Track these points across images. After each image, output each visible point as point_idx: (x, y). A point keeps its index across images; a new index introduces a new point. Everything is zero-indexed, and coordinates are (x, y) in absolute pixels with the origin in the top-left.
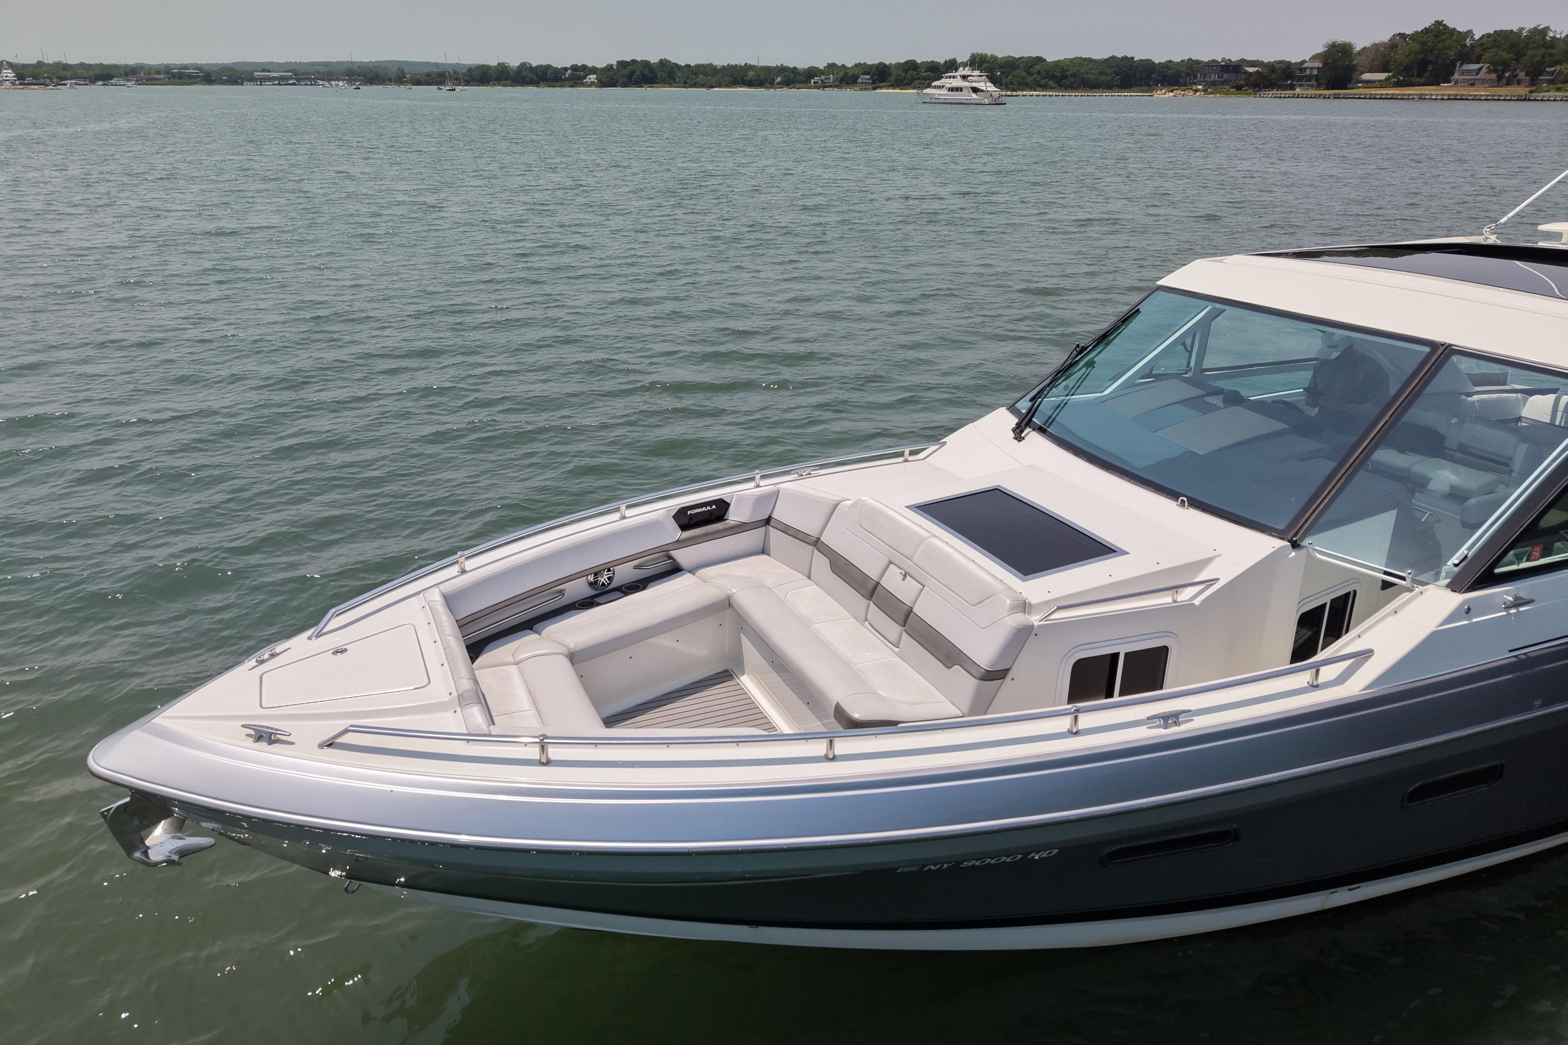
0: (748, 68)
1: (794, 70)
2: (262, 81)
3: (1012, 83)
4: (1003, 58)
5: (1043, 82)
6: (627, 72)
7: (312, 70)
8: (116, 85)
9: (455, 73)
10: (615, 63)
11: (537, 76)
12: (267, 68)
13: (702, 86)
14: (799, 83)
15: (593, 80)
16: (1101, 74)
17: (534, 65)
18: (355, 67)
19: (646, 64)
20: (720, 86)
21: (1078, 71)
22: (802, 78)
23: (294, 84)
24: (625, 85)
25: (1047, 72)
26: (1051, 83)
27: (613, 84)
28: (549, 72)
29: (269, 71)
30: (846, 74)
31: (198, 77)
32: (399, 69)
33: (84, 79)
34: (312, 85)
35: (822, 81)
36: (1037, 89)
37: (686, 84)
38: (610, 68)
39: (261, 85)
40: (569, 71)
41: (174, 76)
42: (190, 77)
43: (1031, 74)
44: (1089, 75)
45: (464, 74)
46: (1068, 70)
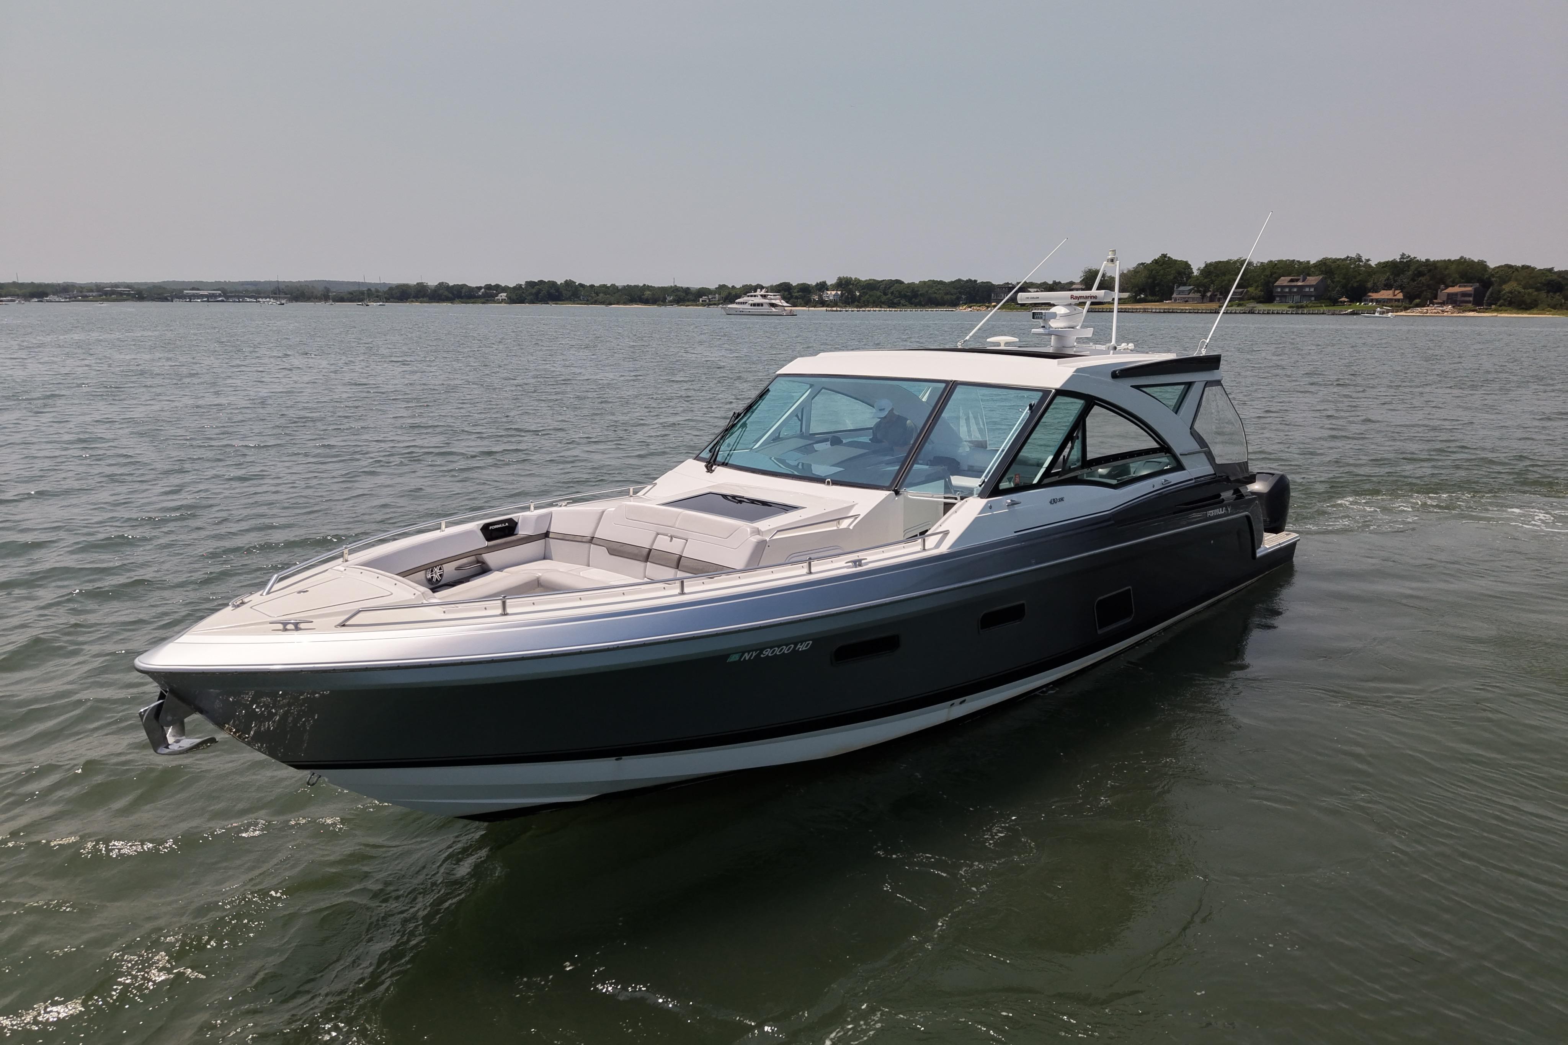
0: (646, 288)
1: (687, 291)
2: (191, 298)
4: (866, 281)
5: (895, 301)
6: (534, 291)
7: (241, 288)
8: (51, 301)
9: (377, 291)
10: (523, 283)
11: (453, 294)
12: (196, 287)
13: (602, 303)
15: (504, 298)
16: (947, 294)
17: (451, 284)
18: (282, 287)
19: (553, 284)
20: (618, 303)
21: (927, 292)
23: (222, 301)
24: (532, 302)
25: (900, 293)
26: (903, 301)
27: (521, 301)
28: (463, 291)
29: (198, 290)
30: (730, 294)
31: (128, 295)
32: (326, 288)
33: (18, 296)
34: (239, 302)
36: (883, 306)
37: (588, 302)
38: (518, 287)
39: (190, 301)
40: (483, 290)
41: (106, 293)
42: (121, 294)
43: (885, 294)
44: (937, 296)
45: (385, 293)
46: (918, 291)
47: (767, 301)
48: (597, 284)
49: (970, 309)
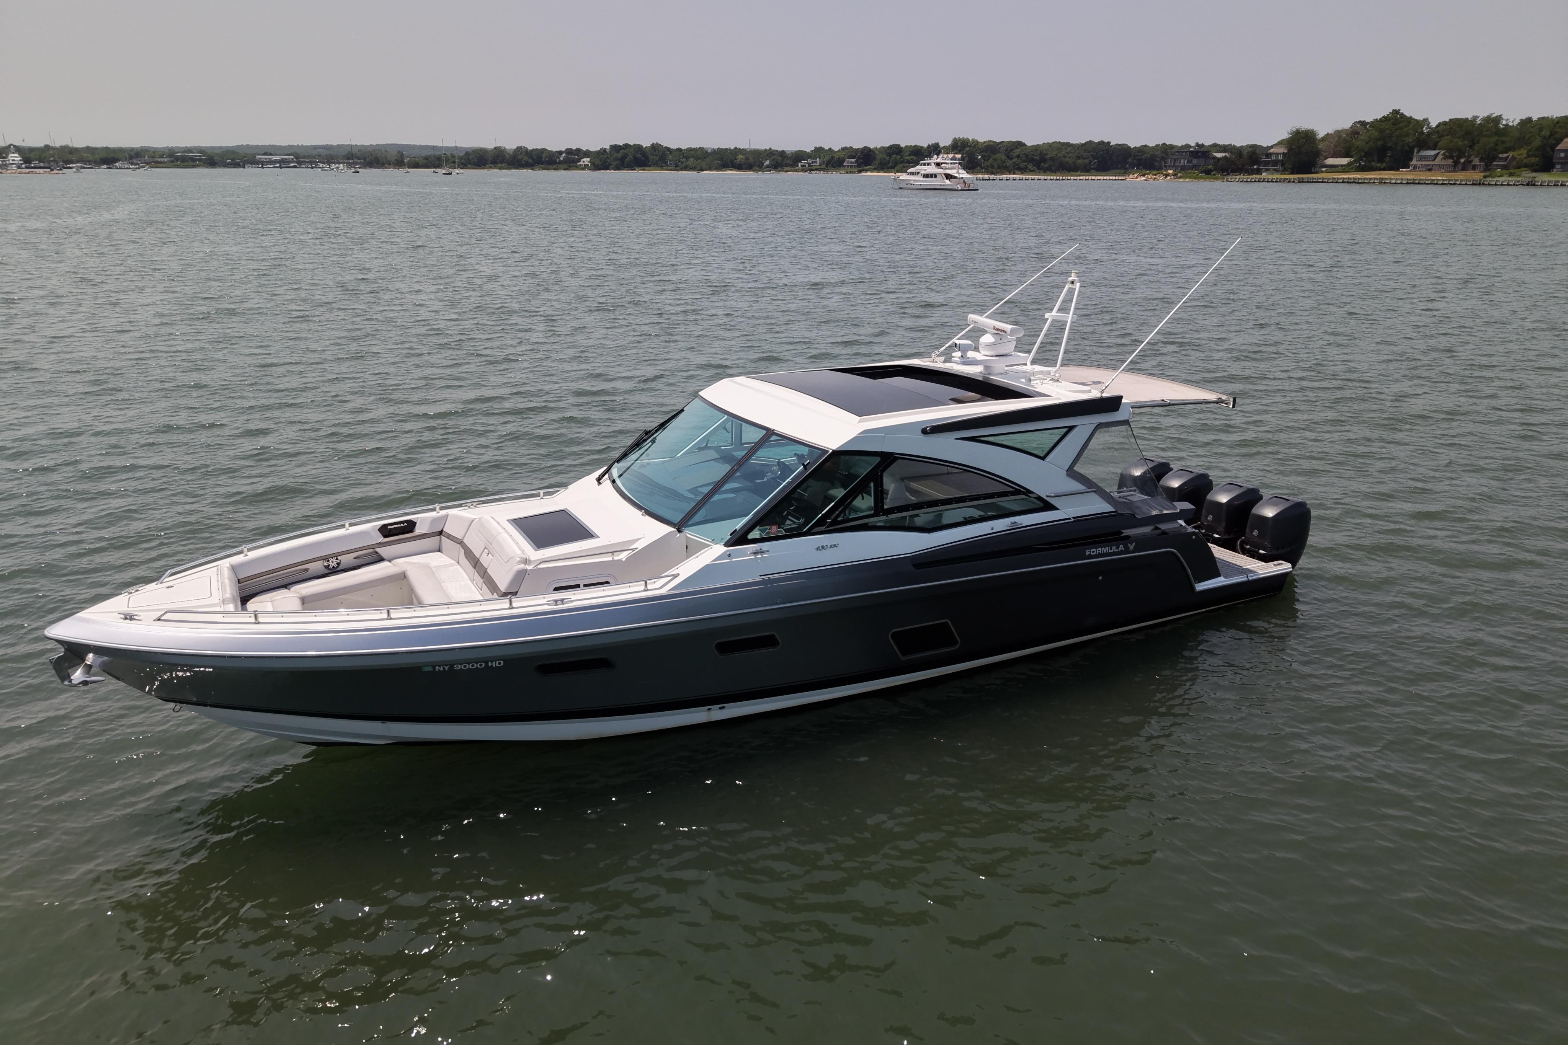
0: (737, 151)
1: (782, 153)
2: (263, 164)
3: (992, 167)
4: (985, 142)
5: (1022, 165)
6: (619, 155)
7: (314, 152)
8: (121, 168)
9: (453, 156)
10: (608, 147)
11: (533, 160)
12: (268, 151)
13: (693, 169)
14: (786, 166)
15: (586, 163)
16: (1079, 158)
17: (530, 148)
18: (355, 151)
19: (639, 148)
20: (710, 169)
21: (1056, 155)
22: (789, 162)
23: (295, 167)
24: (617, 168)
25: (1027, 156)
26: (1030, 166)
27: (606, 168)
28: (544, 155)
29: (271, 154)
30: (833, 157)
31: (200, 160)
32: (399, 152)
33: (90, 162)
34: (312, 168)
35: (809, 164)
36: (1017, 172)
37: (677, 167)
38: (603, 151)
39: (262, 167)
40: (564, 155)
41: (177, 159)
42: (193, 159)
43: (1011, 158)
44: (1067, 159)
45: (461, 158)
46: (1046, 154)
47: (941, 171)
48: (684, 147)
49: (1143, 178)
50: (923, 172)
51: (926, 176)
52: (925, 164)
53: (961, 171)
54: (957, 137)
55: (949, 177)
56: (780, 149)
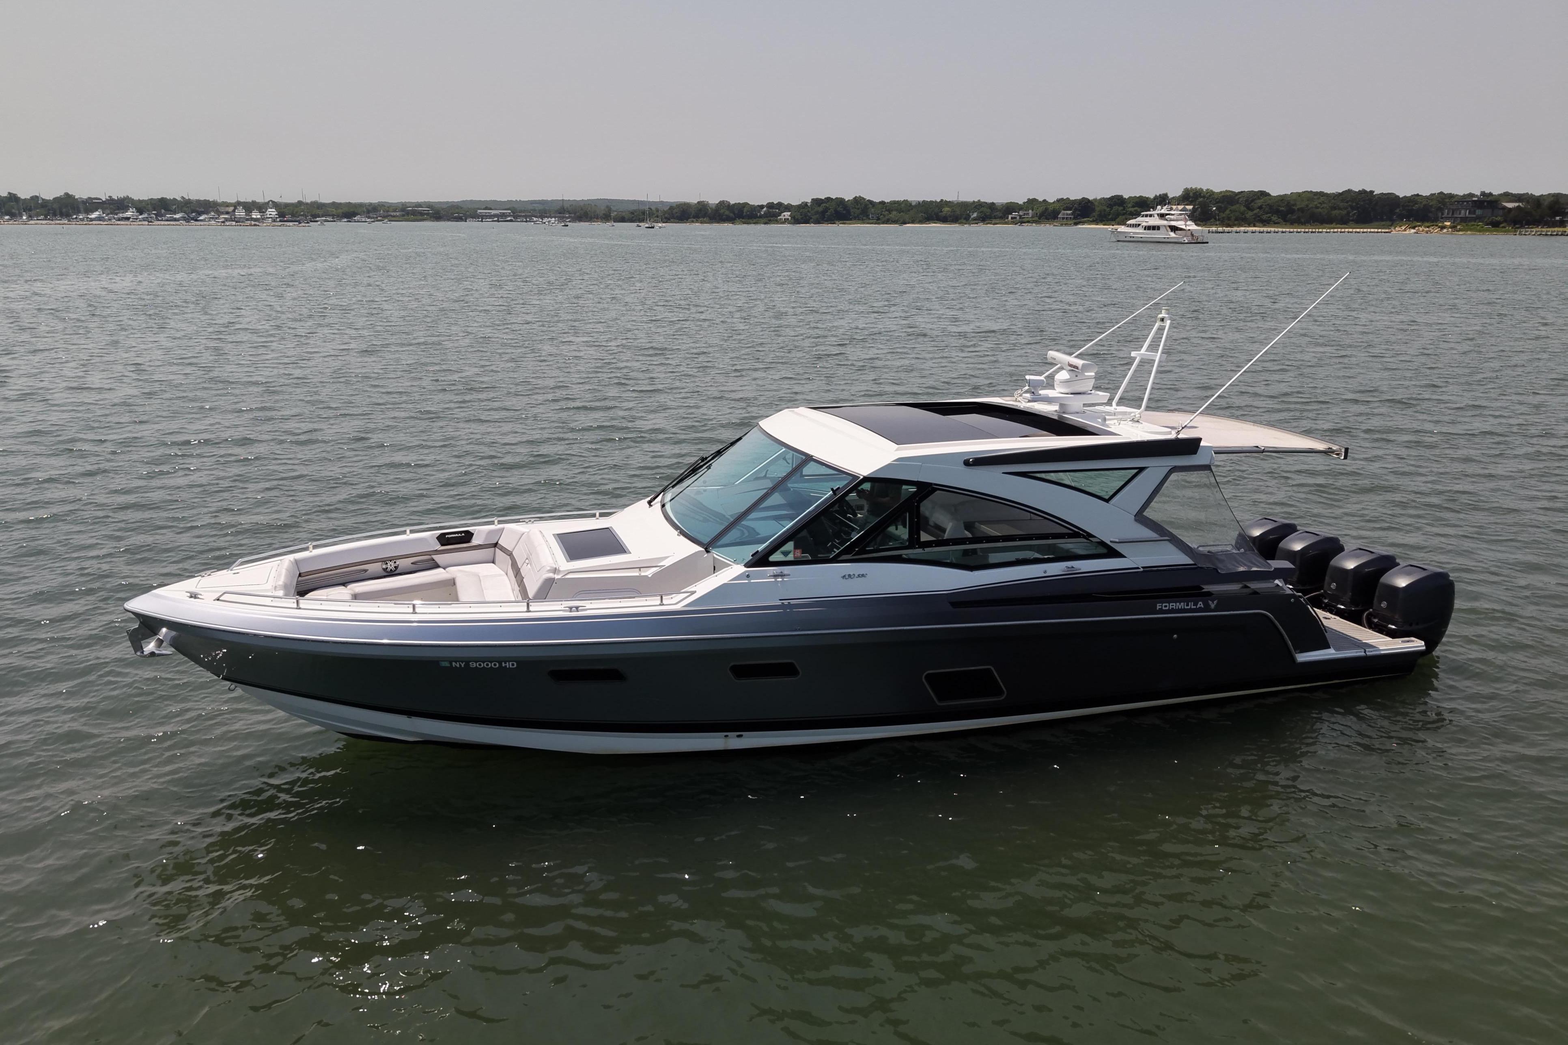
0: (943, 203)
1: (992, 206)
2: (482, 218)
3: (1228, 219)
4: (1221, 192)
5: (1265, 217)
6: (820, 209)
7: (530, 207)
8: (359, 221)
9: (657, 210)
10: (809, 201)
11: (734, 214)
12: (489, 206)
13: (895, 222)
14: (995, 218)
15: (787, 217)
16: (1334, 208)
17: (732, 202)
18: (566, 206)
19: (840, 201)
20: (913, 222)
21: (1307, 206)
22: (999, 214)
23: (511, 221)
24: (817, 222)
25: (1271, 207)
26: (1274, 218)
27: (806, 221)
28: (745, 210)
29: (491, 209)
30: (1046, 209)
31: (428, 214)
32: (607, 207)
33: (333, 216)
34: (526, 221)
35: (1020, 216)
36: (1257, 224)
37: (879, 220)
38: (804, 205)
39: (482, 221)
40: (765, 209)
41: (408, 213)
42: (421, 214)
43: (1250, 209)
44: (1320, 210)
45: (665, 212)
46: (1295, 205)
47: (1165, 223)
48: (887, 200)
49: (1413, 231)
50: (1144, 224)
51: (1148, 228)
52: (1146, 216)
53: (1189, 223)
54: (1189, 187)
55: (1174, 229)
56: (989, 201)
